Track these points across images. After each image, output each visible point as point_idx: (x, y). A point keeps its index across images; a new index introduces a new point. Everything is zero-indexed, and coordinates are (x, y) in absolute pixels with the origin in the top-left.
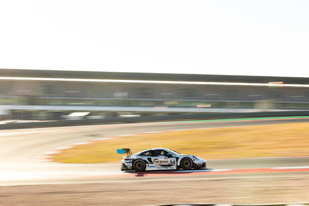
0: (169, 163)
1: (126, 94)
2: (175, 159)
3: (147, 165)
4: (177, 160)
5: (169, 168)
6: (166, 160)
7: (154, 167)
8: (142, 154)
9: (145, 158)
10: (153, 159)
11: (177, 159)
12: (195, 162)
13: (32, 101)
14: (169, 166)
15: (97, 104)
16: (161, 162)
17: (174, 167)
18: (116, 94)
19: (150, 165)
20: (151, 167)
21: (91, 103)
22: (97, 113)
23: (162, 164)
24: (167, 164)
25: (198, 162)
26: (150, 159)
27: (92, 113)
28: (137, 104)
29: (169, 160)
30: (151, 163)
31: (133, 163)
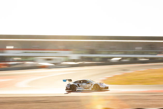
0: (88, 87)
1: (141, 48)
2: (91, 85)
3: (77, 87)
4: (92, 86)
5: (88, 90)
6: (87, 85)
7: (80, 89)
8: (75, 82)
9: (76, 84)
10: (80, 84)
11: (92, 84)
12: (101, 86)
13: (92, 52)
14: (88, 88)
15: (126, 53)
16: (84, 86)
17: (90, 89)
18: (136, 48)
19: (78, 88)
20: (79, 89)
21: (122, 53)
22: (126, 58)
23: (85, 87)
24: (87, 87)
25: (102, 87)
26: (78, 85)
27: (123, 58)
28: (147, 53)
29: (88, 85)
30: (79, 86)
31: (70, 87)
